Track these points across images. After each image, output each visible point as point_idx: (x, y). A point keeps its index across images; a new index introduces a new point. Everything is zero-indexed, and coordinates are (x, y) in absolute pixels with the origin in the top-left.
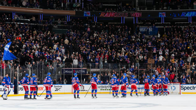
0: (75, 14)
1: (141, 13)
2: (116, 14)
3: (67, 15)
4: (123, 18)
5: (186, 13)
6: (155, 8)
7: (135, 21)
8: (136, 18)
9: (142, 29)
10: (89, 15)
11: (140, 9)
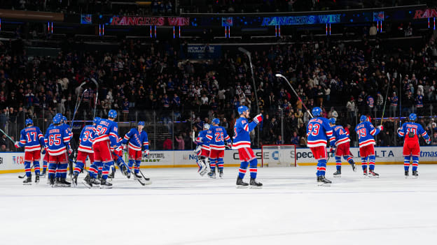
0: (63, 19)
1: (188, 19)
2: (140, 20)
3: (46, 21)
4: (153, 27)
5: (271, 20)
6: (212, 10)
7: (177, 34)
8: (177, 28)
9: (191, 48)
10: (90, 21)
11: (185, 11)
